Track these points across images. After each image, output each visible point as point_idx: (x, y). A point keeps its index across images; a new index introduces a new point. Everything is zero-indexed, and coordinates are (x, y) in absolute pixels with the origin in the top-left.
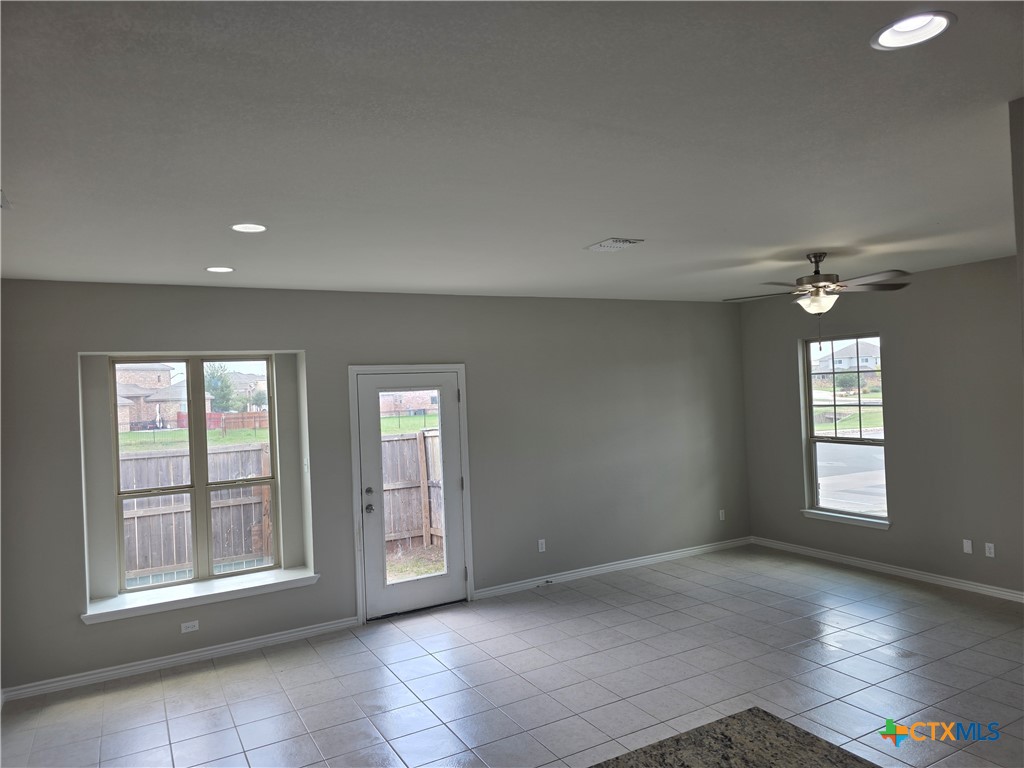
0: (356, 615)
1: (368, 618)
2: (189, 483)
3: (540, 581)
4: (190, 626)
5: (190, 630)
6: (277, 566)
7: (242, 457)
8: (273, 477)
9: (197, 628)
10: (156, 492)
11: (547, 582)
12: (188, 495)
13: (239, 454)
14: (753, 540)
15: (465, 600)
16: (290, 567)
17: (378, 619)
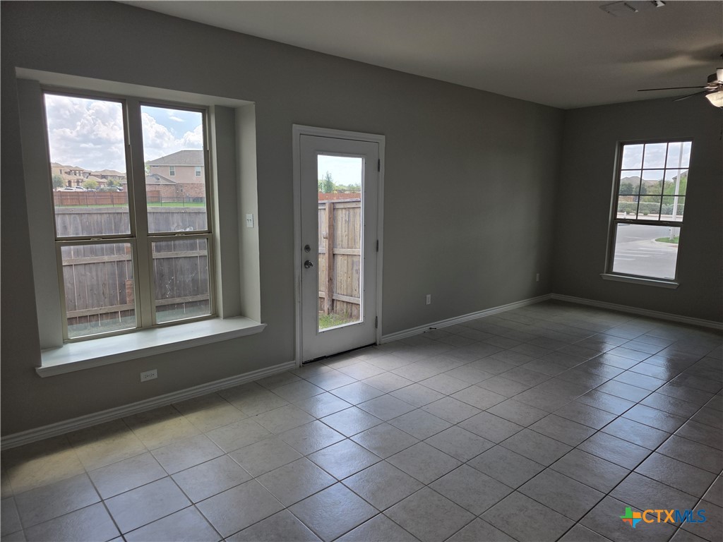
0: (294, 358)
1: (304, 361)
2: (129, 233)
3: (424, 328)
4: (149, 375)
5: (149, 378)
6: (215, 316)
7: (115, 219)
8: (211, 230)
9: (156, 376)
10: (96, 240)
11: (431, 328)
12: (129, 245)
13: (111, 216)
14: (553, 296)
15: (375, 344)
16: (228, 316)
17: (311, 362)
